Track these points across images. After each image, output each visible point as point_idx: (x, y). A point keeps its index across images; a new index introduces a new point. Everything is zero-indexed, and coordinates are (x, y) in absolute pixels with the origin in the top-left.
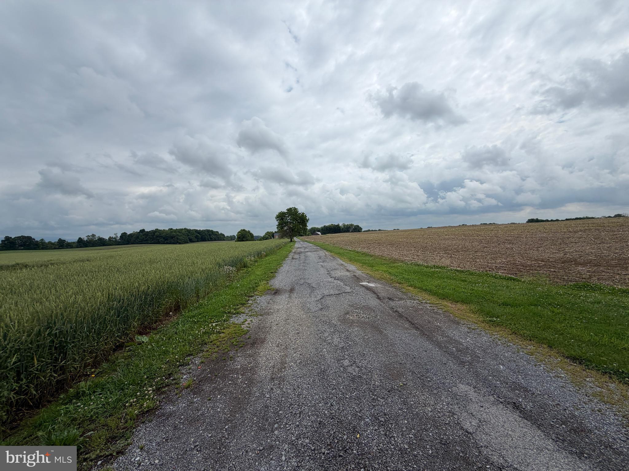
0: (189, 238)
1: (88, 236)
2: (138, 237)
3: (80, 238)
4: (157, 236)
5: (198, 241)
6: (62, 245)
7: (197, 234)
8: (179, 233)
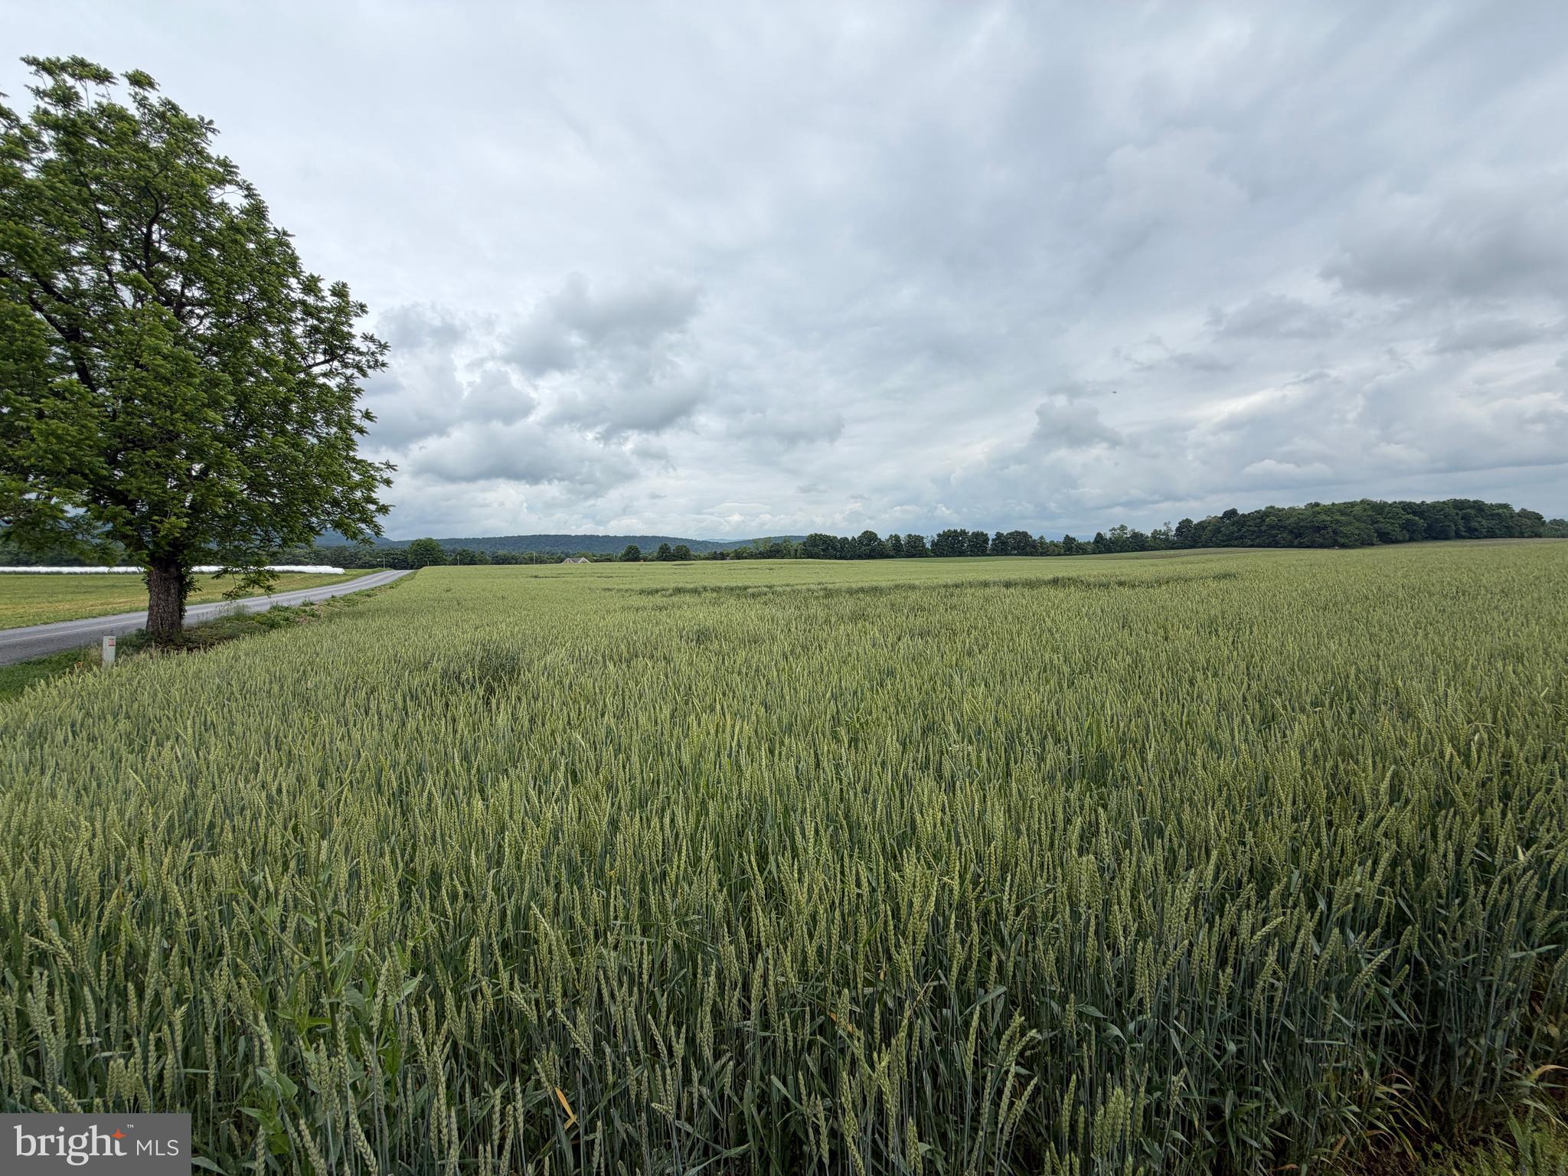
0: (1377, 531)
1: (1114, 529)
2: (1218, 530)
3: (1099, 535)
4: (1271, 527)
5: (1411, 540)
6: (1070, 548)
7: (1410, 516)
8: (1343, 514)
